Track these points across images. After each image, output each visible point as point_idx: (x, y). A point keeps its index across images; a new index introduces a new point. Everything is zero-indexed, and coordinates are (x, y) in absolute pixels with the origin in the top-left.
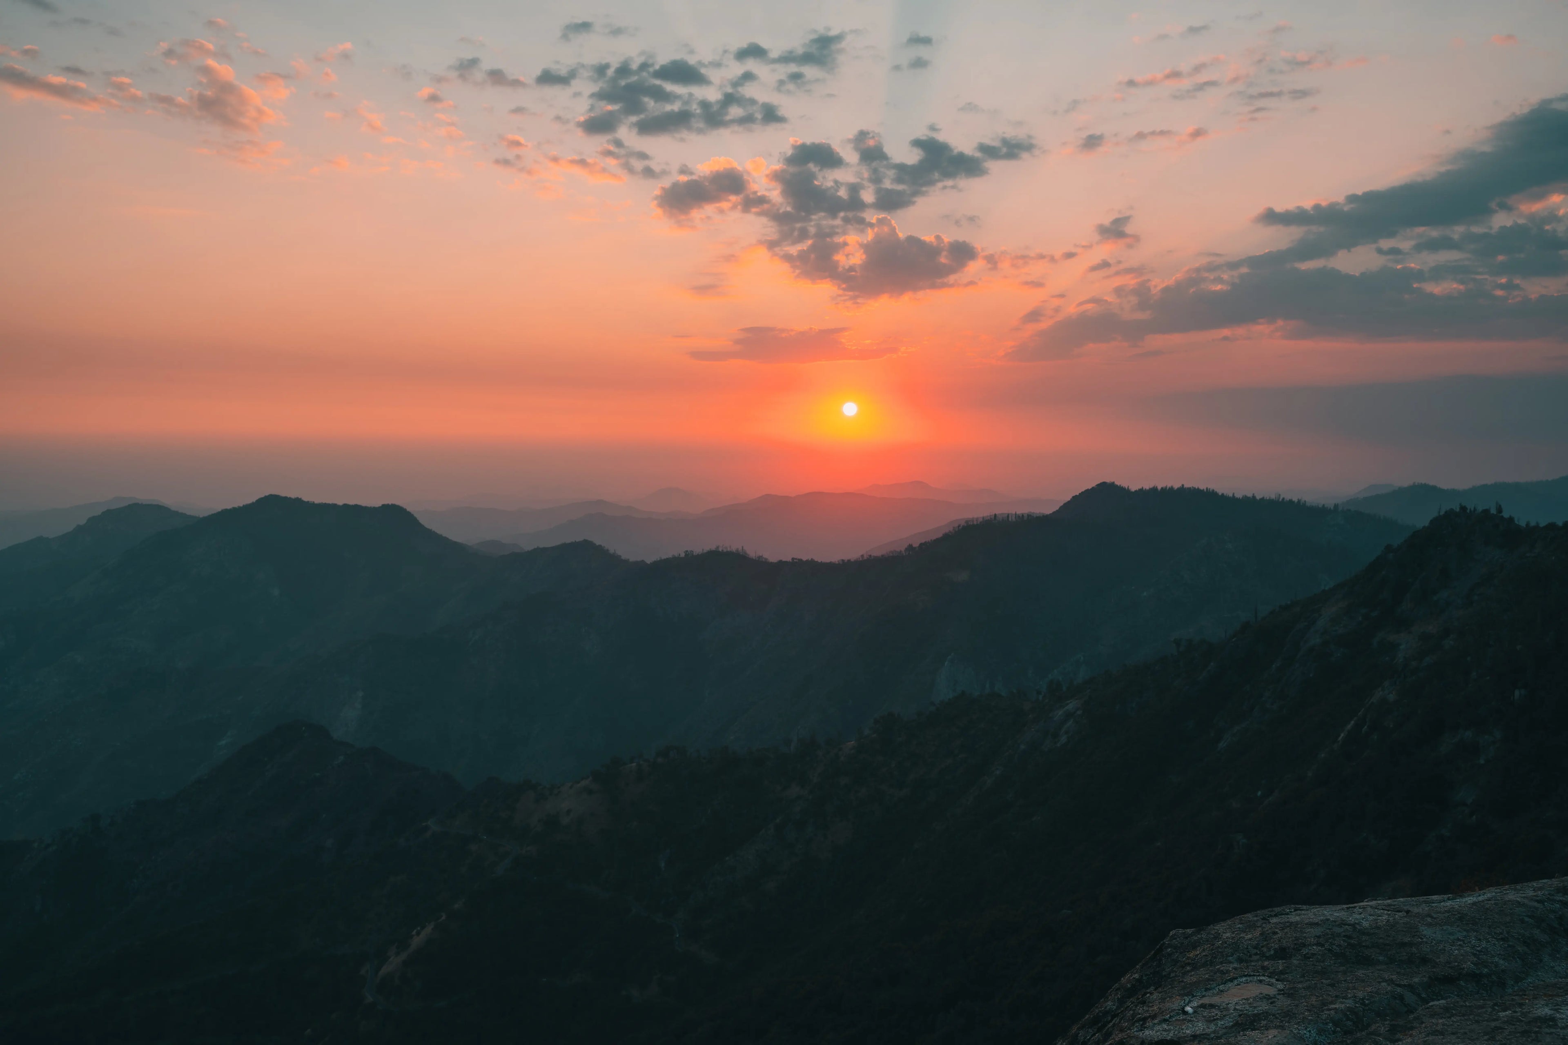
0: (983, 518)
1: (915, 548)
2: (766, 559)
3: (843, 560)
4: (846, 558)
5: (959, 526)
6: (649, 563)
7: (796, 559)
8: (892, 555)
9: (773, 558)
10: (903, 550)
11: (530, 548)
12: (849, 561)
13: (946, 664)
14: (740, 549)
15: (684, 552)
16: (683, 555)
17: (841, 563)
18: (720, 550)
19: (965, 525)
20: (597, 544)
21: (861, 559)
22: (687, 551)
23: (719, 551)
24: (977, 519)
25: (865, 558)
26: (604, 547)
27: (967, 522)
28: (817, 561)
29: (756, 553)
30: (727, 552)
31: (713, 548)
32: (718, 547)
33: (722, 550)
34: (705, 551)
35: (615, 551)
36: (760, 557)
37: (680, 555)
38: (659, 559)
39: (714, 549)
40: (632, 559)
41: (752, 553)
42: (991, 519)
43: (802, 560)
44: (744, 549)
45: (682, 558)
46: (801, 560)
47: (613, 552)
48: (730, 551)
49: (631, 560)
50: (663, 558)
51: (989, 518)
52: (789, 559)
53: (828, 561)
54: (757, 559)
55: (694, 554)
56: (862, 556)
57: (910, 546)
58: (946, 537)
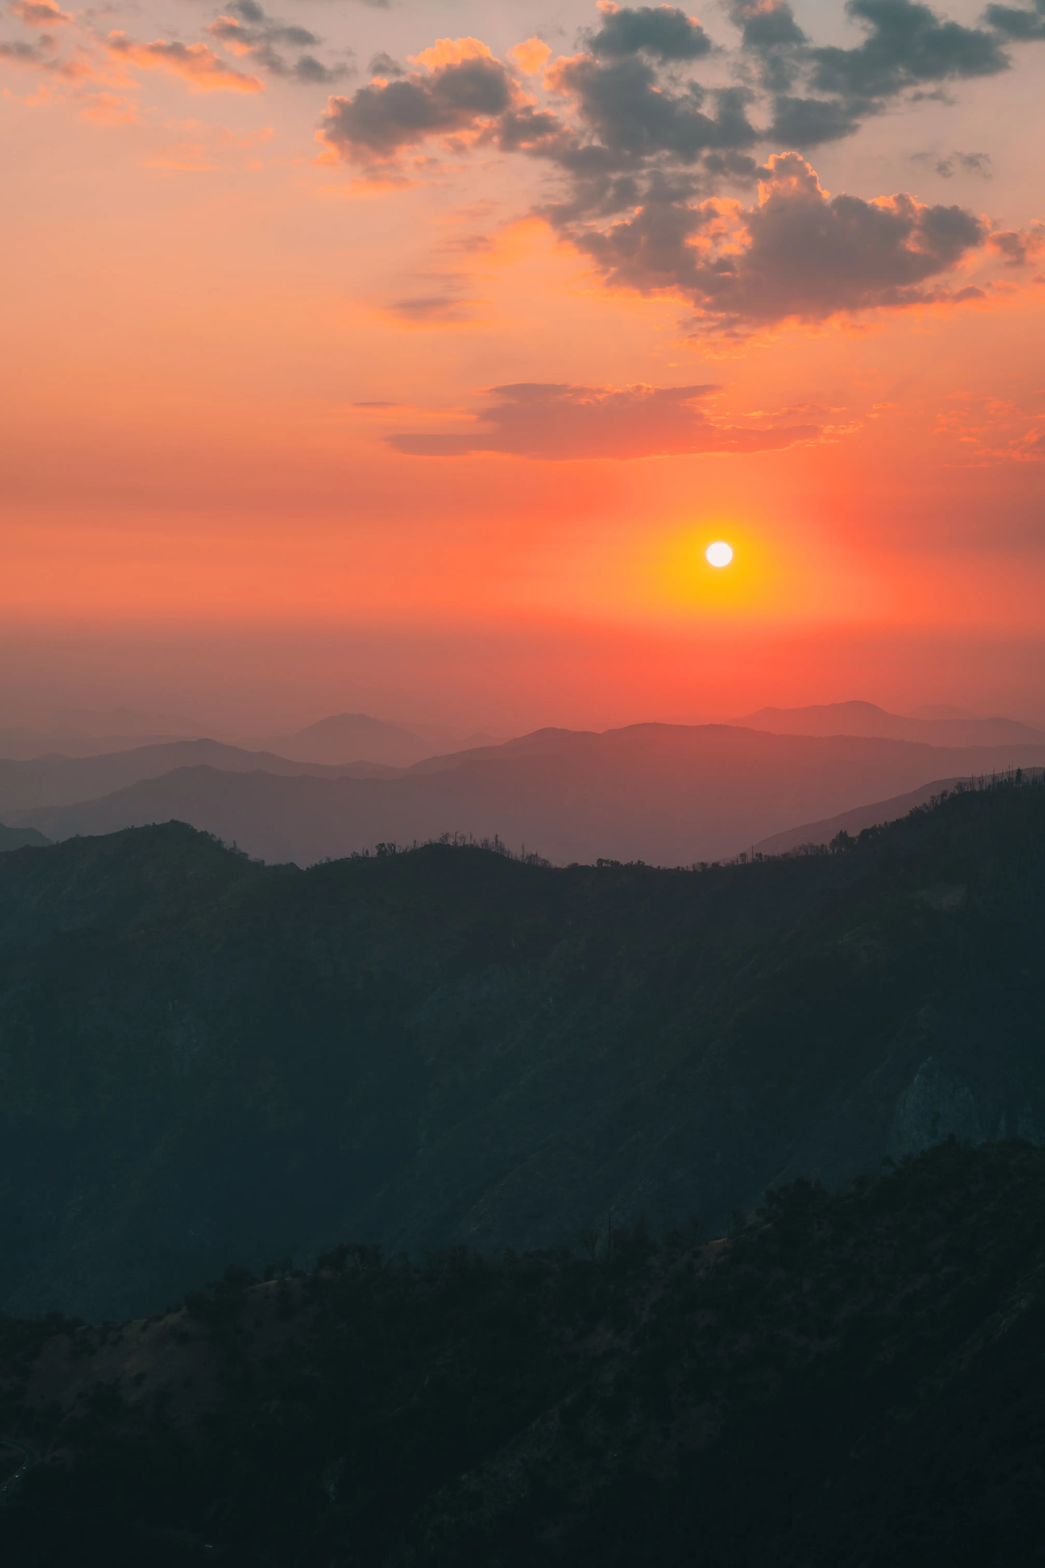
0: (994, 778)
1: (853, 839)
2: (545, 862)
3: (703, 865)
4: (710, 859)
5: (943, 795)
6: (305, 869)
7: (607, 861)
8: (804, 853)
9: (559, 860)
10: (827, 842)
11: (63, 837)
12: (715, 865)
13: (916, 1078)
14: (492, 840)
15: (377, 847)
16: (373, 853)
17: (699, 870)
18: (451, 842)
19: (957, 792)
20: (199, 831)
21: (740, 863)
22: (383, 845)
23: (448, 845)
24: (981, 780)
25: (749, 859)
26: (213, 835)
27: (960, 786)
28: (650, 867)
29: (523, 847)
30: (465, 846)
31: (436, 838)
32: (446, 837)
33: (455, 843)
34: (419, 845)
35: (234, 842)
36: (531, 857)
37: (367, 852)
38: (324, 862)
39: (438, 842)
40: (270, 861)
41: (515, 849)
42: (1009, 778)
43: (618, 863)
44: (499, 839)
45: (372, 858)
46: (616, 864)
47: (232, 846)
48: (472, 845)
49: (267, 864)
50: (333, 860)
51: (1006, 777)
52: (592, 862)
53: (672, 866)
54: (527, 862)
55: (397, 850)
56: (743, 856)
57: (843, 835)
58: (917, 817)
